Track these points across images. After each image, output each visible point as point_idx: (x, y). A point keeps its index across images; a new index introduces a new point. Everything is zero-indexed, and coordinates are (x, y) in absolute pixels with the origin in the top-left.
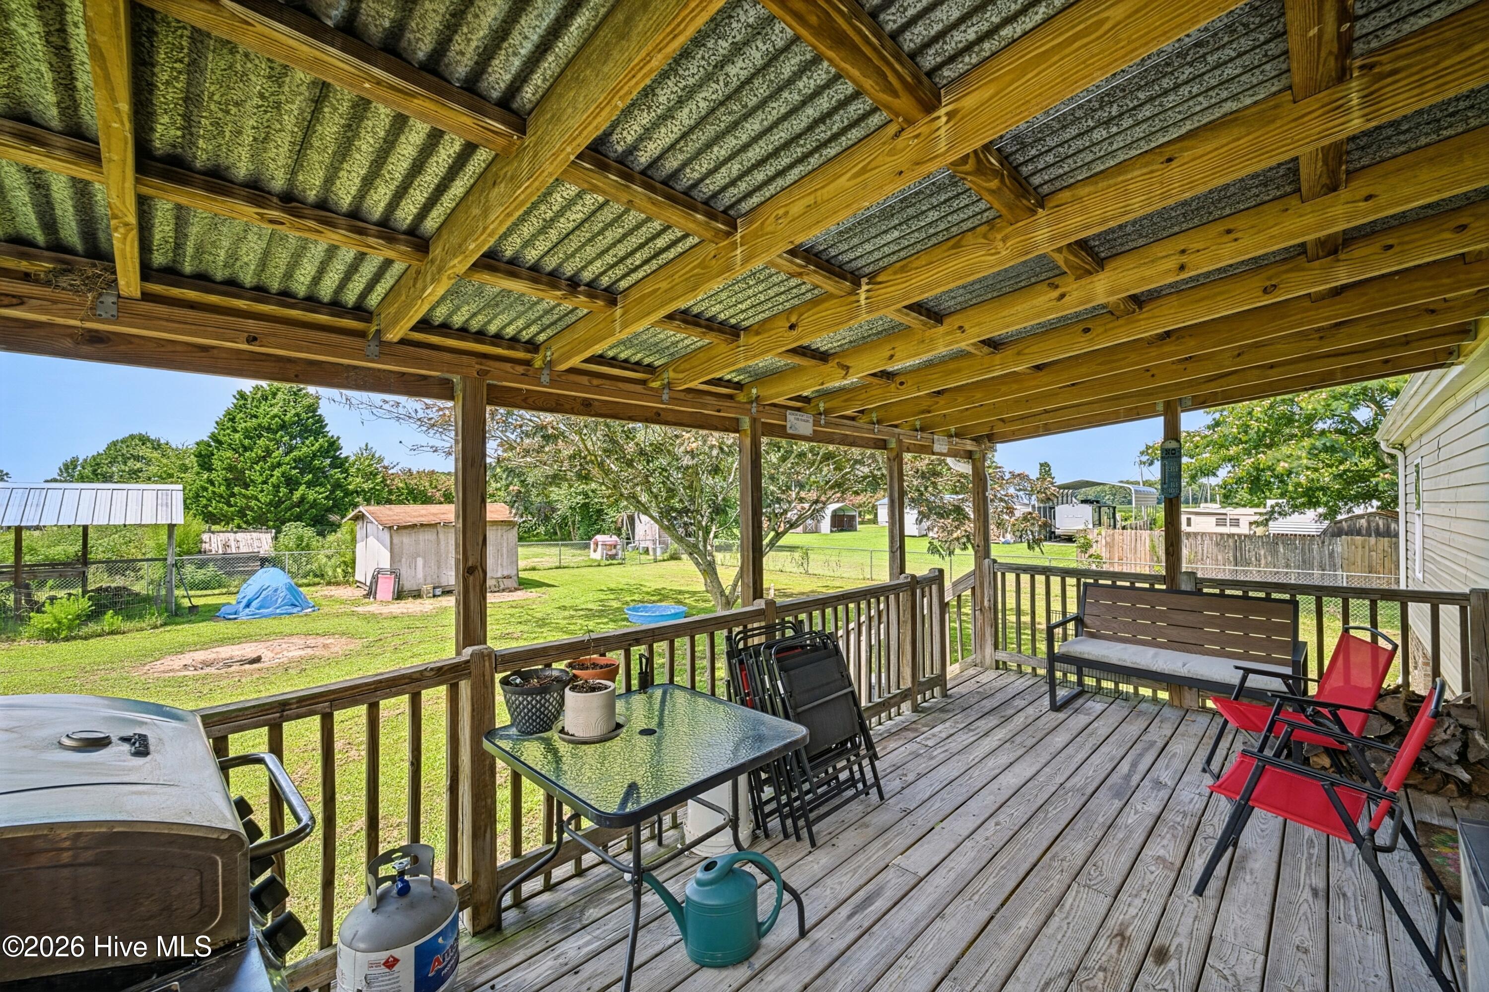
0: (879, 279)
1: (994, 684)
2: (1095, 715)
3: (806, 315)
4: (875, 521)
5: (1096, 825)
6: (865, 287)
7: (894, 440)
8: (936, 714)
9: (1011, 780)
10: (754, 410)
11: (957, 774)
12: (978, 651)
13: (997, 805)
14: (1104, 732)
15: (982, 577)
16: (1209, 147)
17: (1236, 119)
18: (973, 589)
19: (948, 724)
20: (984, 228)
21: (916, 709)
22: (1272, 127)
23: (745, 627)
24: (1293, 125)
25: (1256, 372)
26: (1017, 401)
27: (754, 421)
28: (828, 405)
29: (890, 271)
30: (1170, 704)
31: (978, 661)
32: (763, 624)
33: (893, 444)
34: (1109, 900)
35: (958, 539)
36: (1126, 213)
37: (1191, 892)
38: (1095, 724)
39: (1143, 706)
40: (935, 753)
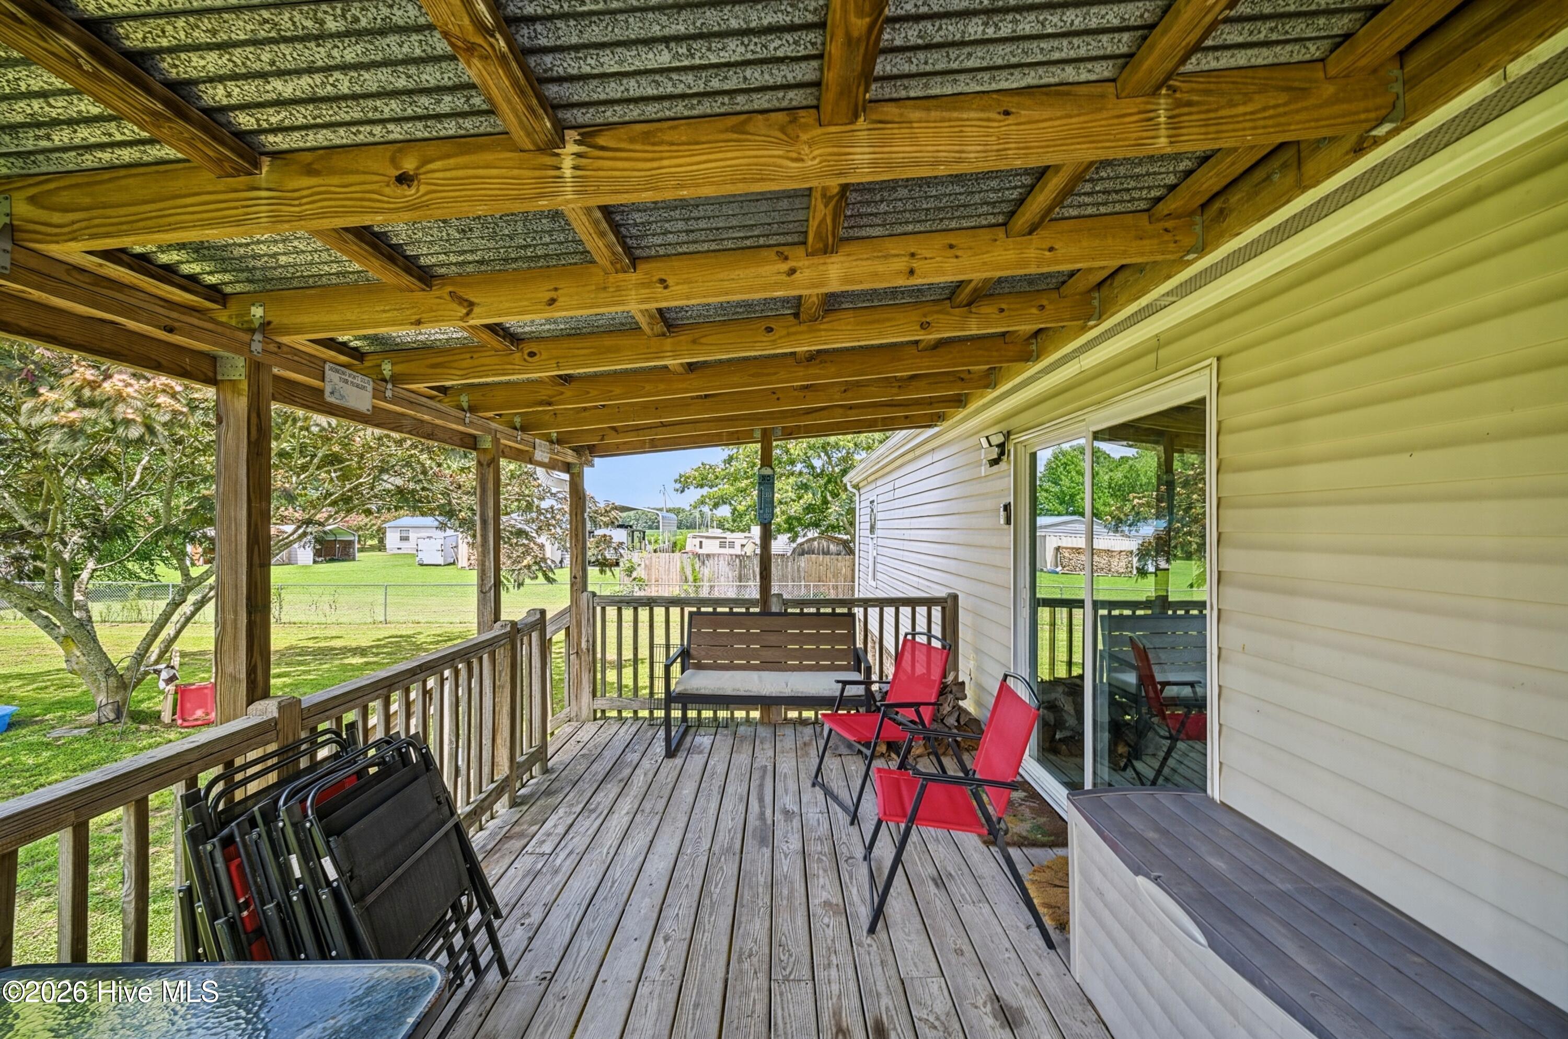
0: (601, 141)
1: (597, 739)
2: (707, 751)
3: (438, 165)
4: (381, 547)
5: (760, 890)
6: (571, 148)
7: (489, 438)
8: (541, 802)
9: (658, 866)
10: (257, 347)
11: (595, 884)
12: (573, 702)
13: (657, 910)
14: (721, 769)
15: (579, 614)
16: (1047, 114)
17: (1068, 94)
18: (568, 629)
19: (561, 812)
20: (781, 117)
21: (514, 803)
22: (1098, 116)
23: (229, 764)
24: (1116, 121)
25: (840, 411)
26: (645, 405)
27: (256, 368)
28: (400, 368)
29: (622, 132)
30: (762, 722)
31: (573, 714)
32: (272, 747)
33: (487, 443)
34: (810, 984)
35: (528, 567)
36: (959, 161)
37: (865, 934)
38: (711, 762)
39: (742, 729)
40: (558, 862)
